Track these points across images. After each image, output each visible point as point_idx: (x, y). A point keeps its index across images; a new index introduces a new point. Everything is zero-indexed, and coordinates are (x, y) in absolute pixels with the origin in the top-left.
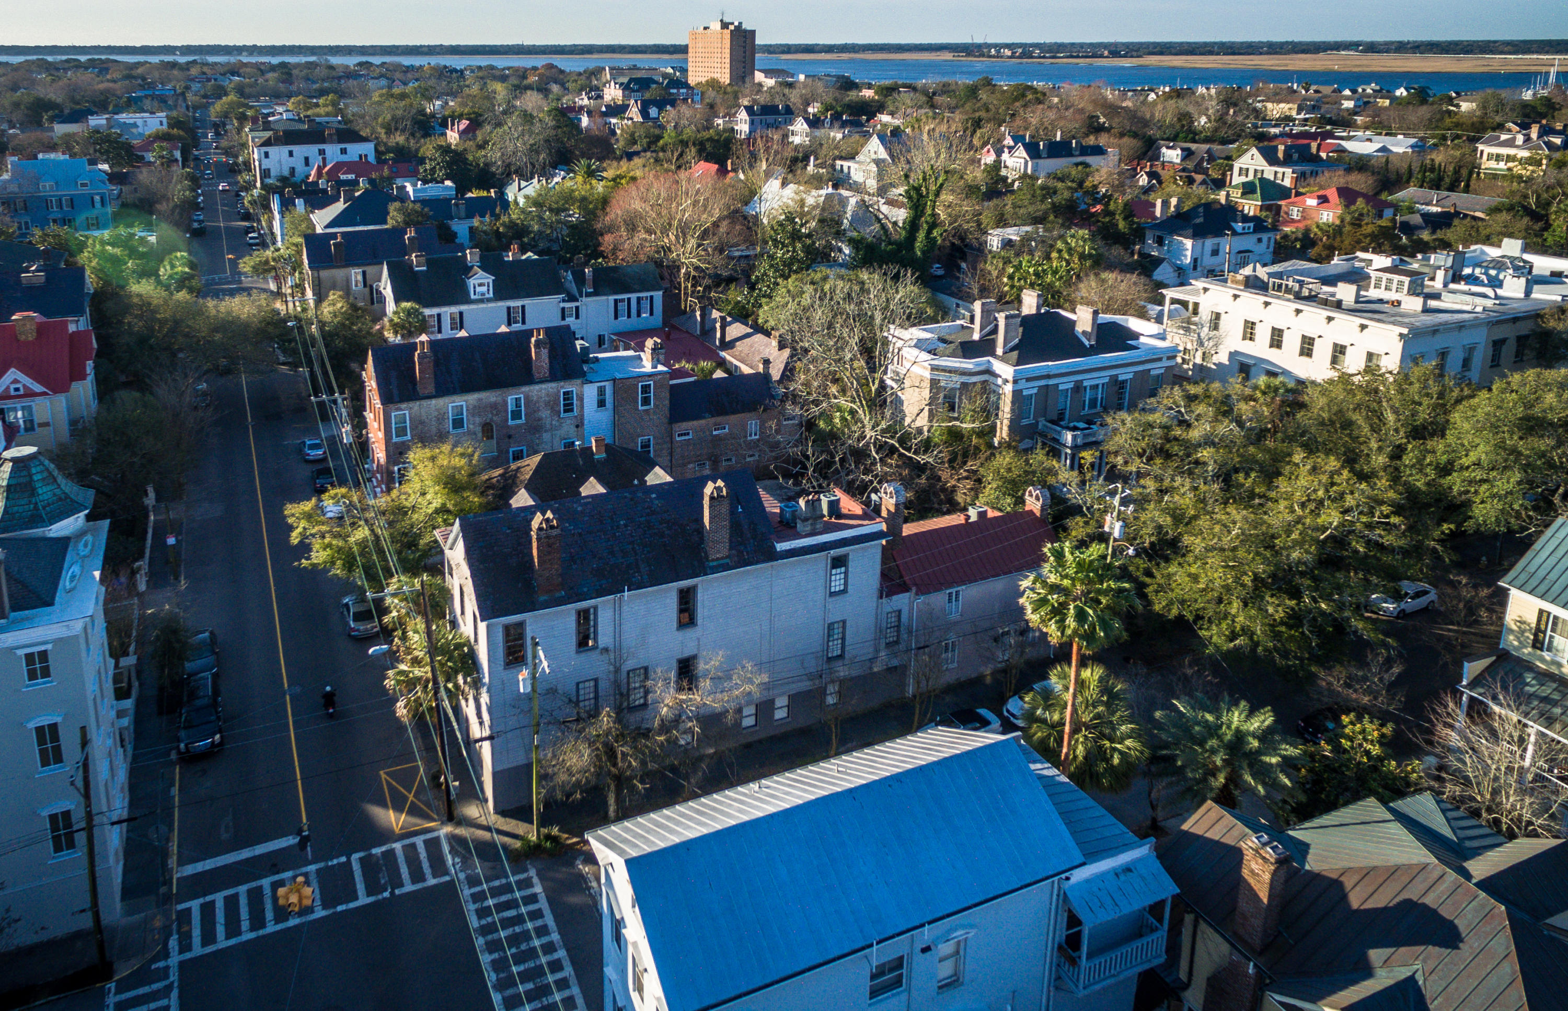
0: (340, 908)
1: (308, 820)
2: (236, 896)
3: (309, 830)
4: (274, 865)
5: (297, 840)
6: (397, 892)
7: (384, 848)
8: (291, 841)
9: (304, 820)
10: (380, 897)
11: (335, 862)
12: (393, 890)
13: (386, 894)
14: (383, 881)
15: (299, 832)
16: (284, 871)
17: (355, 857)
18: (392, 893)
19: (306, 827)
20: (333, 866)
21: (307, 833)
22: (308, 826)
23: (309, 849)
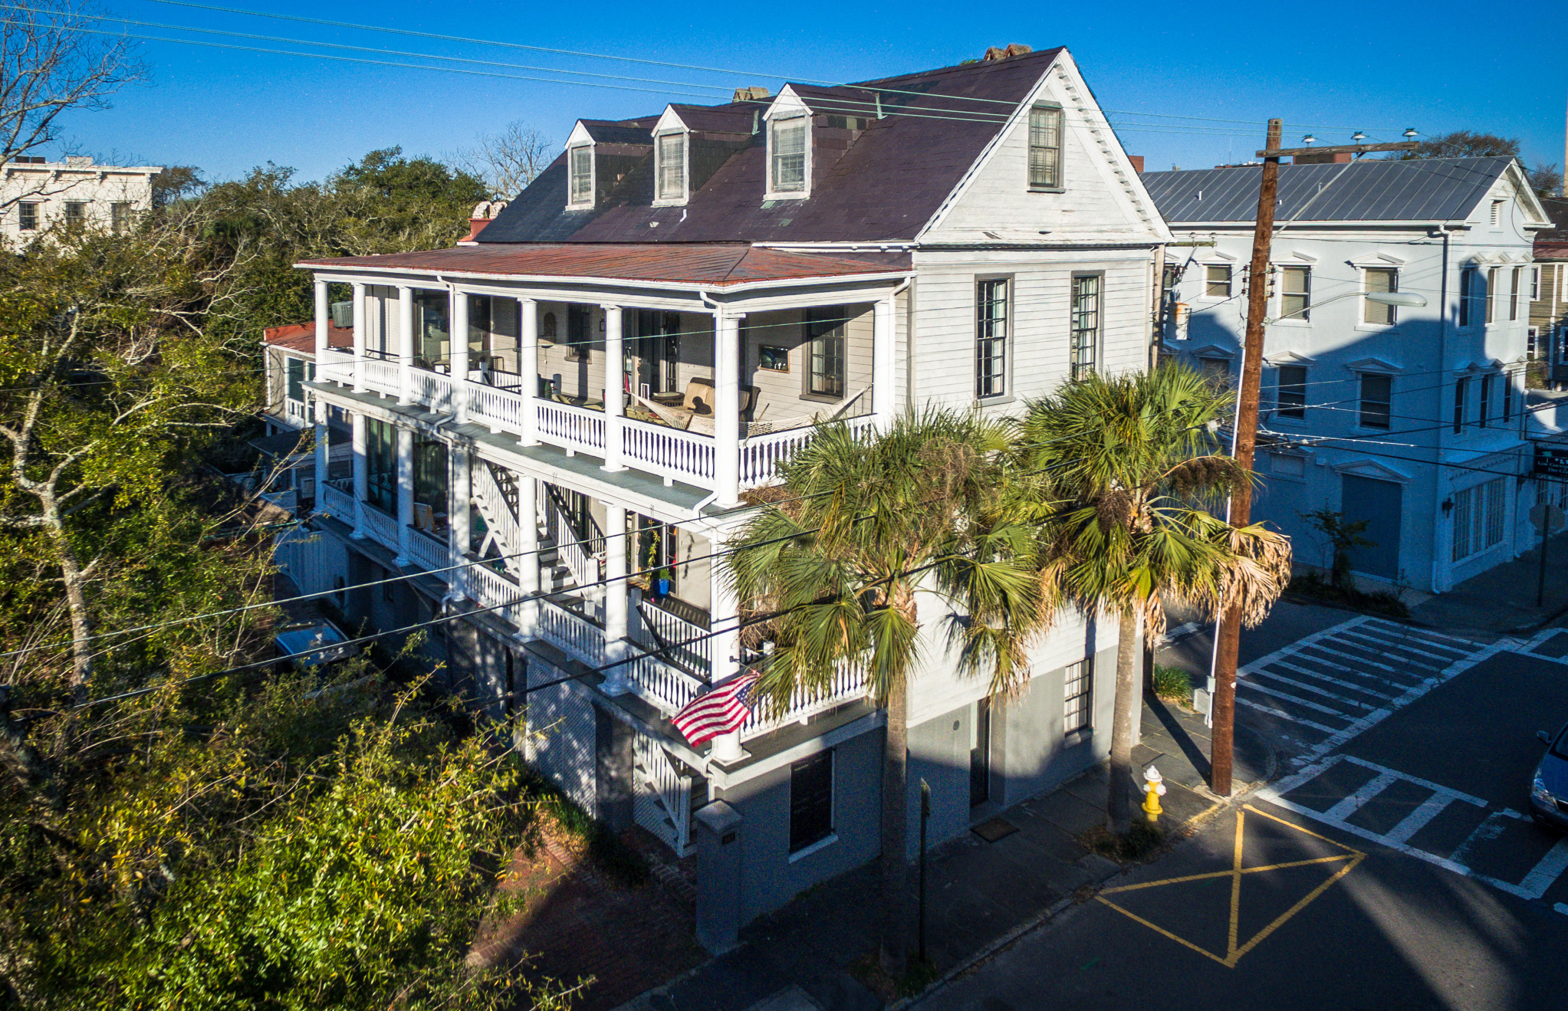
6: (1481, 803)
7: (1432, 859)
10: (1529, 818)
12: (1487, 810)
13: (1510, 813)
14: (1498, 830)
17: (1524, 892)
18: (1493, 807)
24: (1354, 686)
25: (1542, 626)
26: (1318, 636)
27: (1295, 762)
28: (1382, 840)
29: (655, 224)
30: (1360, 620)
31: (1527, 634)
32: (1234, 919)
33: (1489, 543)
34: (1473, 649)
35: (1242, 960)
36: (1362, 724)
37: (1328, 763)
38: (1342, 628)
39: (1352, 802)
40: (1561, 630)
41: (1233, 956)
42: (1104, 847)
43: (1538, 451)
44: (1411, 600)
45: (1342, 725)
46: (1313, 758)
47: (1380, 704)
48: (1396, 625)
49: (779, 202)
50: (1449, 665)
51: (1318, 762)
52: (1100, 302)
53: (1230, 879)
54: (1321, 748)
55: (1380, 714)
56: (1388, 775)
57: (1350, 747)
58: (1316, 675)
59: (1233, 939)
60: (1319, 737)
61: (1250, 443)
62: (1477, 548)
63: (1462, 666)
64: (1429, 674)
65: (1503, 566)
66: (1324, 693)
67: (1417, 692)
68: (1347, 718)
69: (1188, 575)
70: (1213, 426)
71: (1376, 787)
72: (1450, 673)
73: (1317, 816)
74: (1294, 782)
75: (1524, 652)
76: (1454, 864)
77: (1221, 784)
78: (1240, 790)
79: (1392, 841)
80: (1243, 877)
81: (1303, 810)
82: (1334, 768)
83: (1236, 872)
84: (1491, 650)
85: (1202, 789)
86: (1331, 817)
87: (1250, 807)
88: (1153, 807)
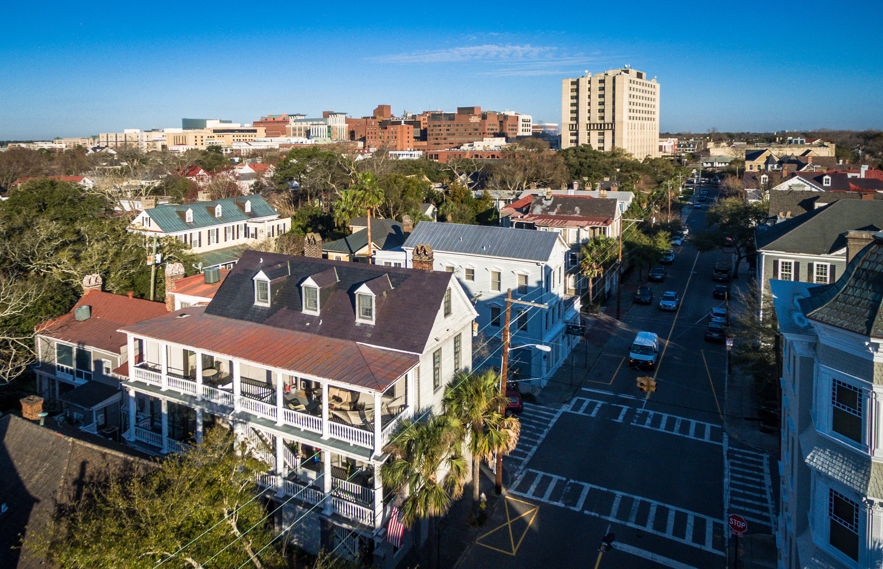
0: (605, 489)
1: (598, 553)
2: (675, 533)
3: (601, 545)
4: (638, 536)
5: (613, 543)
6: (565, 479)
7: (555, 503)
8: (618, 545)
9: (601, 554)
10: (576, 482)
11: (593, 514)
12: (566, 481)
13: (572, 481)
14: (569, 488)
15: (609, 548)
16: (633, 529)
17: (577, 509)
18: (568, 480)
19: (602, 548)
20: (596, 512)
21: (604, 543)
22: (600, 548)
23: (607, 532)
25: (573, 397)
27: (516, 475)
28: (542, 500)
29: (308, 324)
31: (569, 402)
32: (512, 539)
33: (556, 364)
34: (555, 412)
35: (517, 552)
36: (530, 454)
37: (524, 473)
39: (533, 488)
40: (578, 397)
41: (515, 550)
43: (567, 326)
44: (536, 394)
46: (520, 472)
47: (534, 444)
48: (534, 406)
50: (549, 422)
51: (521, 474)
53: (508, 525)
54: (521, 467)
55: (535, 448)
56: (540, 474)
59: (513, 546)
60: (519, 462)
62: (553, 367)
63: (554, 421)
64: (545, 427)
65: (560, 368)
67: (543, 436)
68: (526, 452)
70: (496, 384)
71: (538, 480)
72: (551, 425)
73: (525, 495)
74: (517, 483)
75: (569, 411)
76: (560, 504)
77: (498, 490)
78: (504, 491)
79: (545, 500)
80: (511, 524)
81: (521, 494)
82: (526, 474)
83: (509, 523)
84: (561, 411)
85: (493, 493)
86: (529, 495)
87: (507, 497)
88: (483, 506)
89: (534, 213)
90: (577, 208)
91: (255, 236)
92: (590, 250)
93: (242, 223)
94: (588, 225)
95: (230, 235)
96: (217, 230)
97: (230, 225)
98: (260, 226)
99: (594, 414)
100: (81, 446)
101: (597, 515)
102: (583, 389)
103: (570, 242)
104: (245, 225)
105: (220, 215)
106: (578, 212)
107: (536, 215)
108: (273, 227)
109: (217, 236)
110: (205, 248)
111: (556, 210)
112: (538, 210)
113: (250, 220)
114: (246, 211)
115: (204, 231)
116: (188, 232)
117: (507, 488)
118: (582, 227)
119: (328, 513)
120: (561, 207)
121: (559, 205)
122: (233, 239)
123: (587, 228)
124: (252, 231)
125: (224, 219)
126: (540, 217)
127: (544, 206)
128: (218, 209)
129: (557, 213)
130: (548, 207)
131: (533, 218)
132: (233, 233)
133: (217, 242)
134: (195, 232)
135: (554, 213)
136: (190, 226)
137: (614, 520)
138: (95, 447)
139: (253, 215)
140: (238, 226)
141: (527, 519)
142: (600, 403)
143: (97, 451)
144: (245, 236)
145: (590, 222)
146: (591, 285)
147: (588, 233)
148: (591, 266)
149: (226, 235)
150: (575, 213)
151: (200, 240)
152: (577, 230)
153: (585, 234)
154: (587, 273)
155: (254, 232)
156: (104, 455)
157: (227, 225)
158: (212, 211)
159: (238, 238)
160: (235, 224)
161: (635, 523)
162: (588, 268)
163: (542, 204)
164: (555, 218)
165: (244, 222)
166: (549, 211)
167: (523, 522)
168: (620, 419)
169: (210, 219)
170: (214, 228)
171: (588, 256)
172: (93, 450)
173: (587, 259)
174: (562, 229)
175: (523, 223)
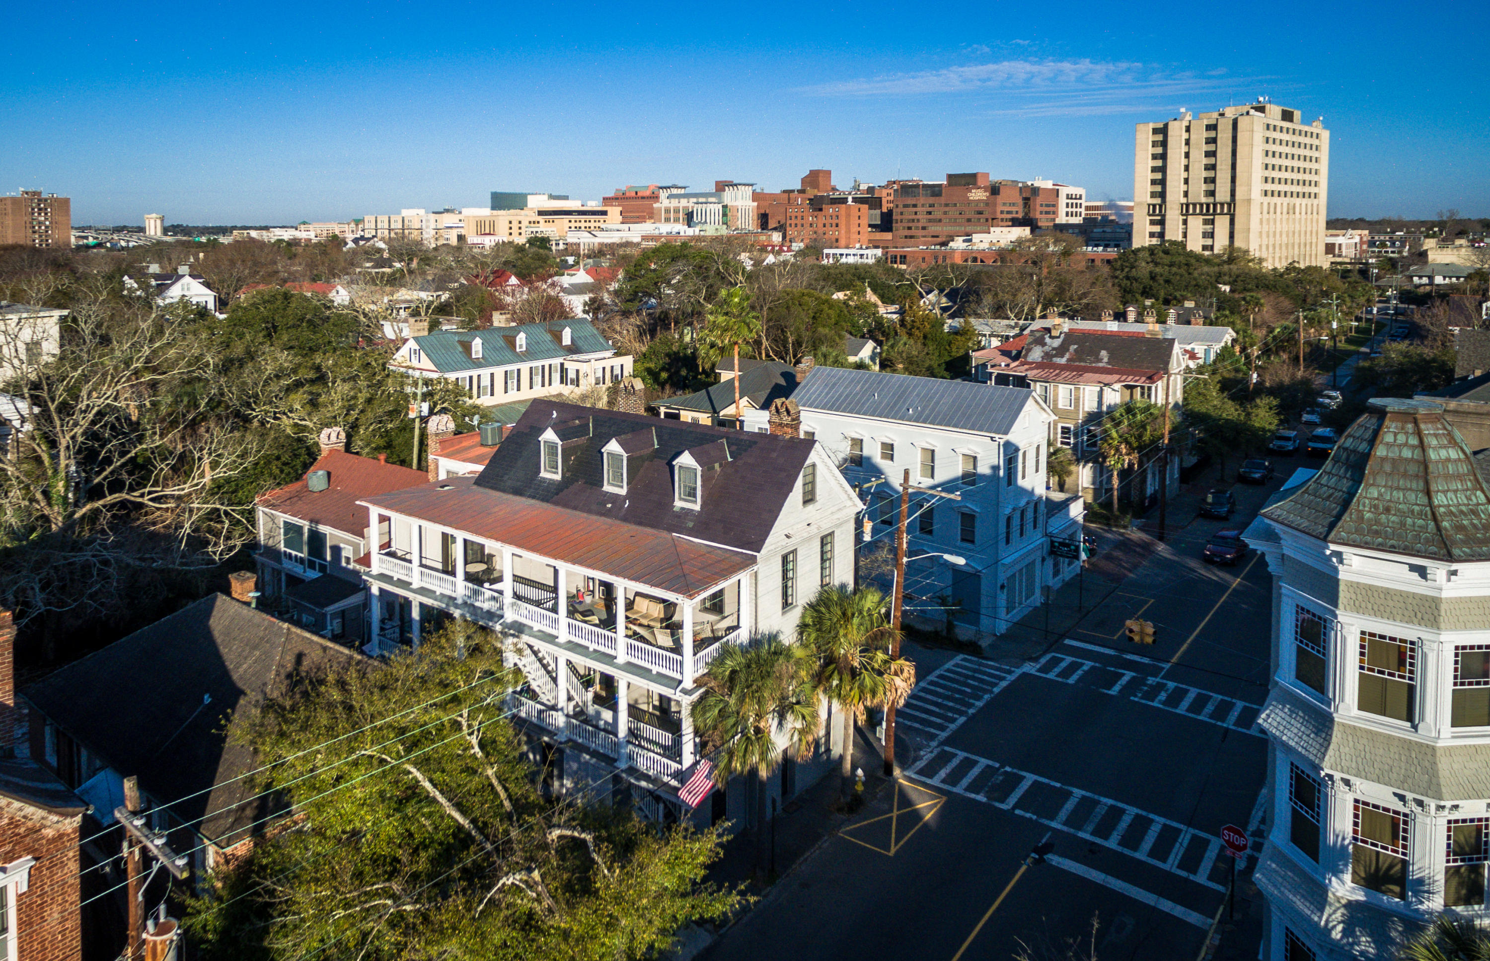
0: (1058, 785)
1: (1020, 866)
2: (1151, 854)
3: (1028, 856)
4: (1091, 851)
5: (1049, 856)
6: (997, 765)
7: (973, 796)
8: (1054, 859)
9: (1024, 868)
10: (1015, 770)
11: (1028, 815)
12: (998, 769)
13: (1008, 769)
14: (1001, 778)
15: (1040, 861)
16: (1086, 841)
17: (1003, 806)
18: (1003, 766)
20: (1034, 813)
21: (1033, 855)
22: (1025, 860)
23: (1044, 841)
24: (951, 704)
25: (1045, 652)
26: (937, 672)
27: (922, 753)
28: (955, 790)
29: (609, 506)
30: (959, 658)
31: (1036, 660)
32: (893, 835)
33: (1027, 598)
34: (1010, 672)
35: (897, 852)
36: (953, 727)
37: (935, 752)
38: (949, 665)
39: (943, 773)
40: (1054, 653)
41: (893, 850)
42: (840, 810)
43: (1052, 542)
44: (984, 643)
45: (942, 728)
46: (929, 750)
47: (961, 713)
48: (975, 659)
49: (683, 509)
50: (996, 685)
51: (931, 752)
52: (832, 547)
53: (891, 818)
54: (934, 744)
55: (962, 720)
56: (962, 755)
57: (947, 742)
58: (935, 699)
59: (893, 844)
60: (933, 737)
61: (899, 614)
62: (1020, 604)
63: (1004, 684)
64: (986, 691)
66: (937, 710)
67: (979, 704)
68: (946, 724)
69: (874, 693)
70: (883, 611)
71: (955, 762)
72: (996, 690)
73: (929, 781)
74: (920, 764)
75: (1033, 672)
76: (981, 798)
77: (889, 771)
78: (897, 772)
79: (958, 790)
80: (898, 816)
81: (923, 779)
82: (939, 754)
83: (895, 813)
84: (1018, 672)
85: (880, 773)
86: (935, 781)
87: (901, 781)
88: (860, 788)
89: (1029, 359)
90: (1104, 353)
91: (576, 382)
92: (1117, 424)
93: (556, 362)
94: (1119, 381)
95: (538, 379)
96: (519, 370)
97: (538, 364)
98: (583, 368)
99: (1071, 681)
100: (298, 635)
101: (1035, 817)
102: (1067, 642)
103: (1087, 409)
104: (562, 365)
105: (524, 349)
106: (1106, 360)
107: (1032, 363)
108: (604, 369)
109: (519, 381)
110: (500, 398)
111: (1067, 356)
112: (1036, 354)
113: (569, 358)
114: (564, 344)
115: (499, 372)
116: (474, 373)
117: (903, 767)
118: (1106, 385)
119: (623, 765)
120: (1076, 350)
121: (1073, 347)
122: (543, 385)
123: (1117, 386)
124: (572, 375)
125: (529, 354)
126: (1039, 366)
127: (1046, 348)
128: (521, 339)
129: (1068, 360)
130: (1054, 349)
131: (1026, 367)
132: (543, 376)
133: (519, 389)
134: (485, 373)
135: (1063, 361)
136: (478, 364)
137: (1060, 827)
138: (315, 638)
139: (574, 349)
140: (550, 366)
141: (923, 812)
142: (1088, 665)
143: (317, 643)
144: (562, 382)
145: (1124, 377)
146: (1116, 482)
147: (1118, 395)
148: (1117, 450)
149: (531, 379)
150: (1100, 361)
151: (492, 385)
152: (1098, 389)
153: (1114, 397)
154: (1111, 462)
155: (574, 377)
156: (325, 649)
157: (534, 364)
158: (511, 342)
159: (550, 384)
160: (546, 362)
161: (1092, 834)
162: (1113, 452)
163: (1044, 344)
164: (1063, 368)
165: (561, 360)
166: (1055, 356)
167: (916, 816)
168: (1115, 690)
169: (509, 355)
170: (514, 367)
171: (1114, 435)
172: (312, 641)
173: (1112, 439)
174: (1072, 387)
175: (1009, 376)
